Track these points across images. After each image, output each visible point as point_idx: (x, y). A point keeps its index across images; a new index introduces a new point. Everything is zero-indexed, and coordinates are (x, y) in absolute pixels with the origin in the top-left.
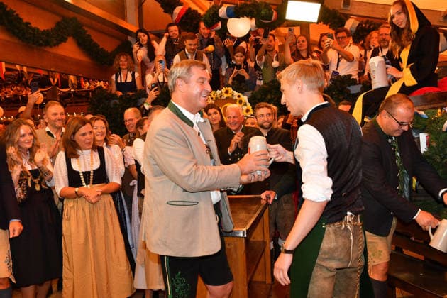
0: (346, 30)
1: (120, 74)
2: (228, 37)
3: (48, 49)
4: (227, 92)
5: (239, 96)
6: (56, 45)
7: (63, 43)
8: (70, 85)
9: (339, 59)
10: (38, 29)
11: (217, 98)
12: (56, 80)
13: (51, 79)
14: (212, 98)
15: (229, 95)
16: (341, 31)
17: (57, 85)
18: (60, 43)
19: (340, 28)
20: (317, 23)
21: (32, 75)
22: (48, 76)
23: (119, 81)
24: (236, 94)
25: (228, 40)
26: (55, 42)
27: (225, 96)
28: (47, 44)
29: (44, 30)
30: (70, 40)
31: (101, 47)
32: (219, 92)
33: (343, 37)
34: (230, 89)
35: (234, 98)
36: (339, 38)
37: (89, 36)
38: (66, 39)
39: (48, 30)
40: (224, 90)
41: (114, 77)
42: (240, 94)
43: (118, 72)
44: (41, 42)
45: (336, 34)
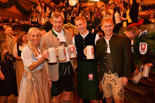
0: (109, 4)
1: (33, 18)
2: (69, 6)
3: (6, 9)
4: (69, 25)
5: (73, 26)
6: (9, 7)
7: (12, 7)
8: (16, 22)
9: (106, 14)
10: (2, 2)
11: (65, 27)
12: (11, 20)
13: (9, 20)
14: (64, 27)
15: (70, 26)
16: (107, 5)
17: (11, 22)
18: (11, 7)
19: (107, 4)
20: (99, 1)
21: (3, 18)
22: (8, 19)
23: (32, 21)
24: (72, 25)
25: (69, 7)
26: (8, 7)
27: (68, 26)
28: (6, 7)
29: (4, 2)
30: (14, 6)
31: (25, 9)
32: (66, 24)
33: (108, 7)
34: (70, 24)
35: (71, 27)
36: (106, 7)
37: (21, 5)
38: (13, 6)
39: (6, 2)
40: (68, 24)
41: (30, 19)
42: (73, 25)
43: (32, 18)
44: (3, 6)
45: (105, 5)
